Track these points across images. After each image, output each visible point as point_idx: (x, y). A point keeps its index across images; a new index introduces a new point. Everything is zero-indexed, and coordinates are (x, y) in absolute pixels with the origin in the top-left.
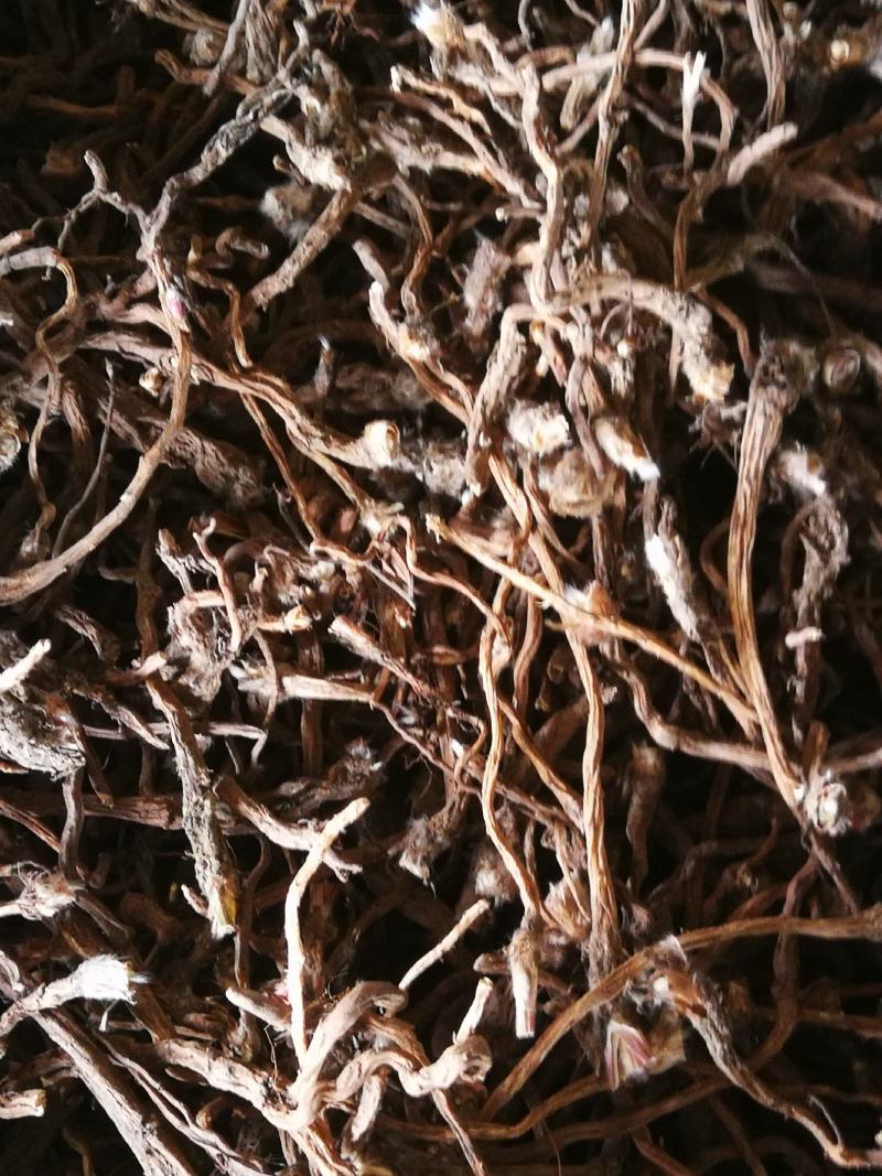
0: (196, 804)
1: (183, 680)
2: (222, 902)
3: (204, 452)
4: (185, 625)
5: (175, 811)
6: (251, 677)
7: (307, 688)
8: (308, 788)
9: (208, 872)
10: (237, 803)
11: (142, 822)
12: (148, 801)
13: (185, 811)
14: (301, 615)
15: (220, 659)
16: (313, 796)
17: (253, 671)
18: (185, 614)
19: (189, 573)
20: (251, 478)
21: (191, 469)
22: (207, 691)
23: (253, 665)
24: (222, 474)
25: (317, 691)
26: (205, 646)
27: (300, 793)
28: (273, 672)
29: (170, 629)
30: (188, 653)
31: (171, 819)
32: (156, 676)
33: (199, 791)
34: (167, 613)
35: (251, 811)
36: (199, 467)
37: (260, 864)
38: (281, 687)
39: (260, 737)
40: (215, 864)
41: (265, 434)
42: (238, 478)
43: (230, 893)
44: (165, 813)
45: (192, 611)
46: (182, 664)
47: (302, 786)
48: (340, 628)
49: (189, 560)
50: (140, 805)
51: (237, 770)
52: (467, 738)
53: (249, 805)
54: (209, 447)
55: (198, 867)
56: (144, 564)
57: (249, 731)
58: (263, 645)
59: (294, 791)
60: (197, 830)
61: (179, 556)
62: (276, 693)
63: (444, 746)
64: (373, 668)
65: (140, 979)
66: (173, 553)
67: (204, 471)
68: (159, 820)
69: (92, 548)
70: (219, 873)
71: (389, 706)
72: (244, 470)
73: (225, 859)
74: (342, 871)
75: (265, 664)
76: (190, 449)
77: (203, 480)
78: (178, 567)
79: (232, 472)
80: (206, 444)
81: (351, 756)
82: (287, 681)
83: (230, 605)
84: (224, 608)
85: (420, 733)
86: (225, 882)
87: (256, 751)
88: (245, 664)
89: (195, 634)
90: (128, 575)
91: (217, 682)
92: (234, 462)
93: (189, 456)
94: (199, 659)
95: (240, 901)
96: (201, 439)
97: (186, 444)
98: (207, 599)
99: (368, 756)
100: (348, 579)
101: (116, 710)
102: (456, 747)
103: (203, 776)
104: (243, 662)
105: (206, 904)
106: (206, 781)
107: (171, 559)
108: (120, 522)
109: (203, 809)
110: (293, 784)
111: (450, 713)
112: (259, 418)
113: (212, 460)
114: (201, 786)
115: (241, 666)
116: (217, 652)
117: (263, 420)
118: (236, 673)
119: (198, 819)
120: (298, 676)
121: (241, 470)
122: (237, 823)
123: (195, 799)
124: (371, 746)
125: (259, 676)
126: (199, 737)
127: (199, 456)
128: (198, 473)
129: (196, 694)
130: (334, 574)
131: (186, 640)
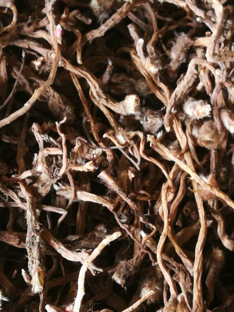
0: (33, 236)
1: (35, 185)
2: (39, 278)
3: (54, 97)
4: (42, 161)
5: (23, 239)
6: (62, 190)
7: (86, 197)
8: (80, 239)
9: (34, 265)
10: (50, 240)
11: (7, 242)
12: (10, 233)
13: (27, 239)
14: (92, 165)
15: (53, 178)
16: (81, 243)
17: (63, 187)
18: (43, 156)
19: (44, 141)
20: (71, 111)
21: (46, 103)
22: (43, 191)
23: (63, 185)
24: (60, 107)
25: (91, 198)
26: (48, 172)
27: (76, 241)
28: (73, 188)
29: (34, 162)
30: (38, 175)
31: (20, 243)
32: (23, 181)
33: (35, 232)
34: (34, 156)
35: (55, 244)
36: (50, 102)
37: (53, 268)
38: (76, 195)
39: (64, 213)
40: (38, 262)
41: (80, 94)
42: (65, 110)
43: (42, 276)
44: (18, 240)
45: (47, 155)
46: (35, 179)
47: (78, 238)
48: (103, 176)
49: (46, 136)
50: (7, 235)
51: (50, 227)
52: (148, 231)
53: (55, 241)
54: (56, 95)
55: (30, 263)
56: (23, 137)
57: (60, 210)
58: (70, 177)
59: (74, 239)
60: (32, 247)
61: (42, 134)
62: (73, 197)
63: (136, 233)
64: (114, 195)
65: (5, 299)
66: (39, 132)
67: (52, 105)
68: (14, 242)
69: (8, 123)
70: (39, 266)
71: (116, 212)
72: (69, 107)
73: (42, 261)
74: (94, 270)
75: (69, 185)
76: (48, 94)
77: (50, 108)
78: (40, 138)
79: (63, 107)
80: (55, 94)
81: (97, 230)
82: (79, 193)
83: (65, 154)
84: (62, 156)
85: (127, 226)
86: (41, 270)
87: (60, 220)
88: (60, 184)
89: (45, 166)
90: (15, 140)
91: (49, 188)
92: (65, 104)
93: (47, 97)
94: (44, 177)
95: (45, 280)
96: (54, 91)
97: (47, 92)
98: (54, 151)
99: (105, 231)
100: (108, 158)
101: (7, 191)
102: (143, 234)
103: (38, 226)
104: (59, 183)
105: (30, 278)
106: (38, 228)
107: (38, 134)
108: (22, 114)
109: (35, 239)
110: (74, 236)
111: (141, 219)
112: (78, 87)
113: (57, 101)
114: (36, 230)
115: (58, 185)
116: (53, 175)
117: (80, 88)
118: (56, 187)
119: (33, 243)
120: (83, 192)
121: (67, 107)
122: (46, 249)
123: (33, 234)
124: (107, 227)
125: (66, 190)
126: (37, 210)
127: (51, 98)
128: (49, 105)
129: (39, 192)
130: (101, 155)
131: (41, 167)
